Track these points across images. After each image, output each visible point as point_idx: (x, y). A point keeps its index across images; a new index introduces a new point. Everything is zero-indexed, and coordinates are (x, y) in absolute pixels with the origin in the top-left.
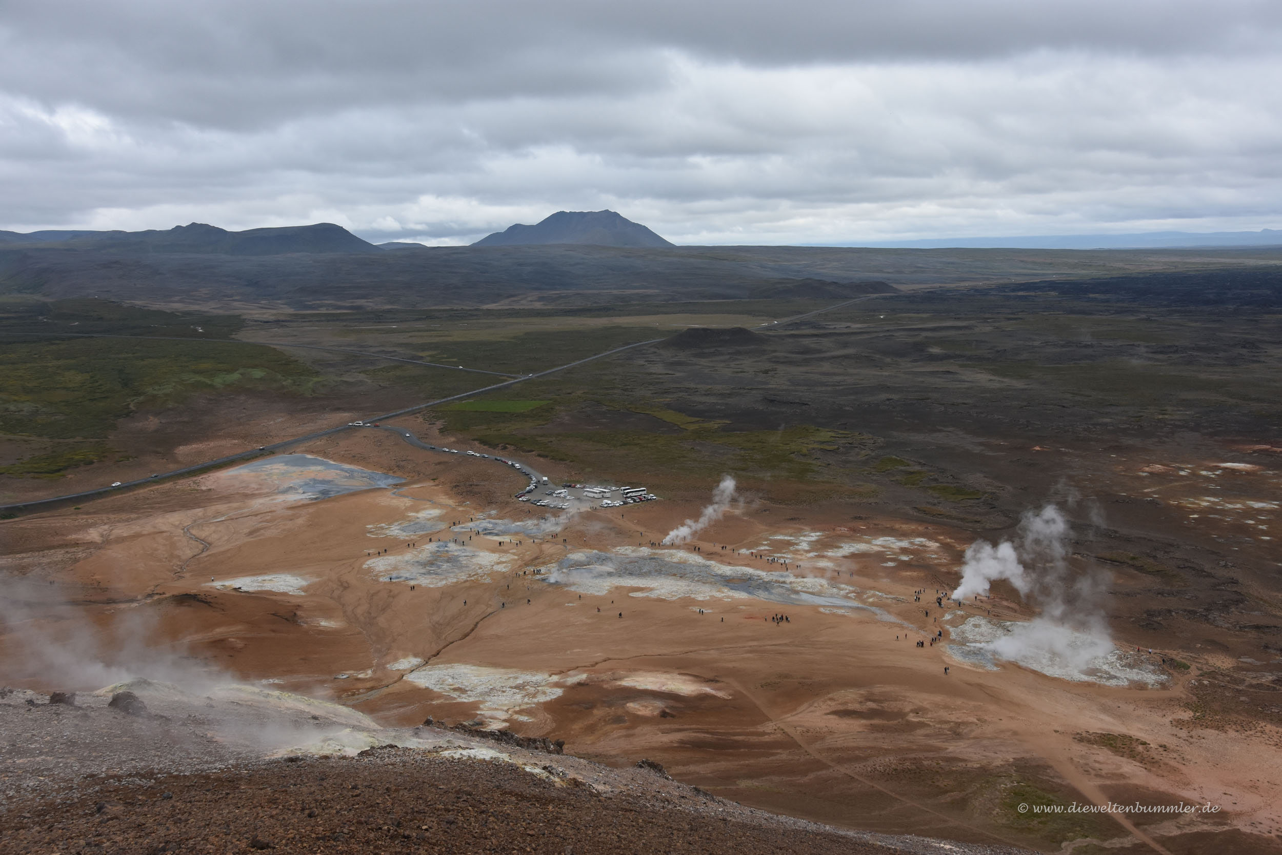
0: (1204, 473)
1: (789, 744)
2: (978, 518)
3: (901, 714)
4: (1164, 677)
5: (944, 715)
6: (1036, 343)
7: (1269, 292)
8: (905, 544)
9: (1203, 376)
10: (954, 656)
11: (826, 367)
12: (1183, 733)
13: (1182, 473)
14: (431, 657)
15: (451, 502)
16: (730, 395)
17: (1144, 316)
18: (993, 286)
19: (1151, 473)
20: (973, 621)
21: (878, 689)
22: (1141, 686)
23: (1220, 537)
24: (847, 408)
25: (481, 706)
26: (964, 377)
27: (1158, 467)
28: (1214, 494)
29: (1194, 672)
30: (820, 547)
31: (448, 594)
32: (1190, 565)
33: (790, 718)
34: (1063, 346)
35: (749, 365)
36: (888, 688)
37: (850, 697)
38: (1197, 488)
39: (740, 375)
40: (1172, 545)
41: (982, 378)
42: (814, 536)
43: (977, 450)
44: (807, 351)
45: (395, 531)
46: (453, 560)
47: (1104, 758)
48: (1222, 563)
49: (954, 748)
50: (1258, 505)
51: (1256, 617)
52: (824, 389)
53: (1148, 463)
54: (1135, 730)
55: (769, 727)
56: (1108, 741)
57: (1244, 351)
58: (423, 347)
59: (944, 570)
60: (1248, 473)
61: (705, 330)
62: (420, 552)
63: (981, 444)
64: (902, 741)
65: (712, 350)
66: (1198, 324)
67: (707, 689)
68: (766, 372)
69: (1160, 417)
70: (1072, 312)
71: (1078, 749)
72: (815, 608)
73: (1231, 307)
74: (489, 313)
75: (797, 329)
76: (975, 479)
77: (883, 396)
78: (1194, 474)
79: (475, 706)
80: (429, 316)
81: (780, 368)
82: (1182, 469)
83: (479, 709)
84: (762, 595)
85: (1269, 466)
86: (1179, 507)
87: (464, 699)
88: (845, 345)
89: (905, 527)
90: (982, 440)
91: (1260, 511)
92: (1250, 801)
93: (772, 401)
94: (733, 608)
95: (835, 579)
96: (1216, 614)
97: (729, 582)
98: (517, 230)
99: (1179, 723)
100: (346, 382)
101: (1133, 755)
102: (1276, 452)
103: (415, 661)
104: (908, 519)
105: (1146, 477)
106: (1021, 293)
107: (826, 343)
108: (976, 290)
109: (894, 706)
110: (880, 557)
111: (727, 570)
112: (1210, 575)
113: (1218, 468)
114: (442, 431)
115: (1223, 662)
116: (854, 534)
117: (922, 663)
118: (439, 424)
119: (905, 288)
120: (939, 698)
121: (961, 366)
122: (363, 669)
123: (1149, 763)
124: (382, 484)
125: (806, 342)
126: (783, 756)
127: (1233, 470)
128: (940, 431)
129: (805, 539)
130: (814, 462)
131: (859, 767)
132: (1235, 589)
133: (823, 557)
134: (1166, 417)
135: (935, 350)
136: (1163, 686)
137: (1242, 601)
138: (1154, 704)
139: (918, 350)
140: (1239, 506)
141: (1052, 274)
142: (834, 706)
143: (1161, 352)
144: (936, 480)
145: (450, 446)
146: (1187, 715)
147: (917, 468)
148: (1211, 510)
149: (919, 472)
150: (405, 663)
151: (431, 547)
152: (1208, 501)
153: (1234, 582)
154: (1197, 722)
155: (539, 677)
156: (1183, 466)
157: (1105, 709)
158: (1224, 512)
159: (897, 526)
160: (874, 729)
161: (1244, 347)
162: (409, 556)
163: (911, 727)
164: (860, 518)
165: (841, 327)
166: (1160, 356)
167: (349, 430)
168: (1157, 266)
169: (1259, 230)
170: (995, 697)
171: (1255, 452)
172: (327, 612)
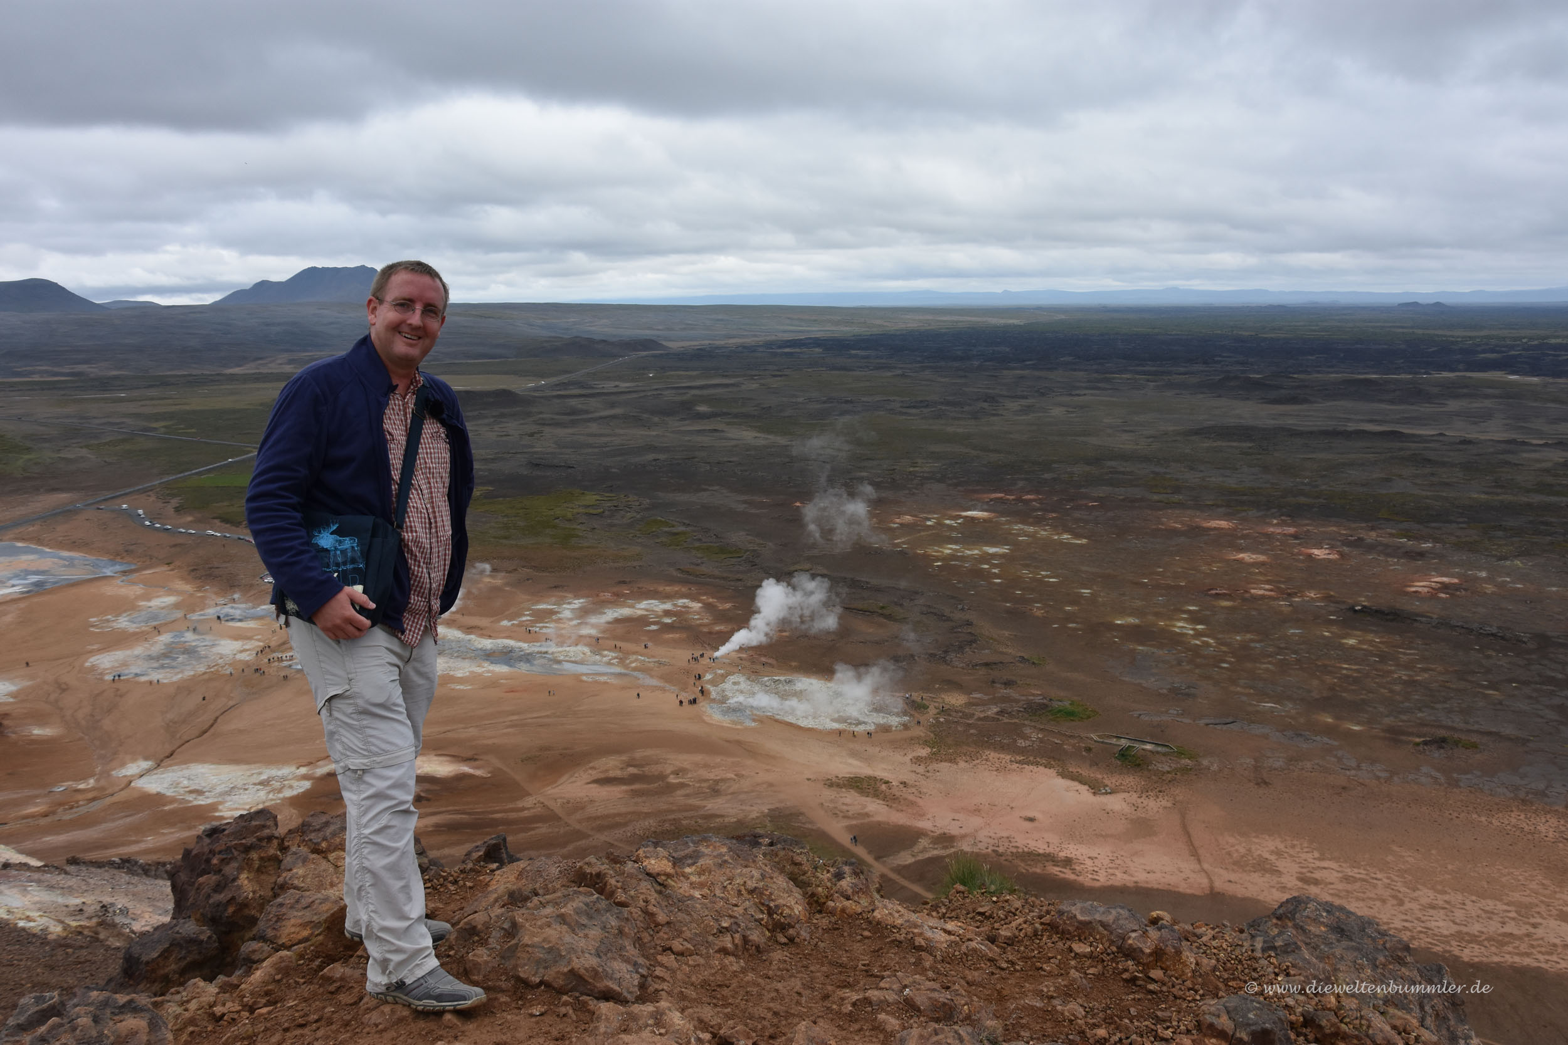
0: (948, 522)
1: (550, 817)
2: (739, 576)
3: (662, 777)
4: (906, 718)
5: (704, 773)
6: (800, 400)
7: (1008, 350)
8: (668, 606)
9: (950, 429)
10: (713, 714)
11: (594, 428)
12: (921, 769)
13: (929, 523)
14: (164, 759)
15: (188, 588)
16: (493, 460)
17: (899, 372)
18: (761, 343)
19: (901, 524)
20: (732, 678)
21: (639, 754)
22: (886, 729)
23: (959, 582)
24: (613, 470)
25: (220, 807)
26: (730, 435)
27: (908, 518)
28: (955, 541)
29: (932, 711)
30: (584, 613)
31: (185, 688)
32: (932, 610)
33: (551, 791)
34: (824, 402)
35: (513, 428)
36: (649, 752)
37: (611, 764)
38: (940, 536)
39: (504, 438)
40: (917, 593)
41: (748, 436)
42: (578, 603)
43: (741, 507)
44: (573, 412)
45: (123, 623)
46: (190, 651)
47: (852, 800)
48: (960, 607)
49: (713, 805)
50: (992, 550)
51: (986, 655)
52: (590, 450)
53: (899, 514)
54: (880, 771)
55: (528, 802)
56: (856, 784)
57: (985, 405)
58: (156, 417)
59: (705, 630)
60: (985, 520)
61: (467, 392)
62: (152, 645)
63: (745, 502)
64: (662, 803)
65: (476, 413)
66: (947, 380)
67: (465, 769)
68: (532, 435)
69: (911, 469)
70: (834, 368)
71: (829, 794)
72: (577, 677)
73: (976, 363)
74: (232, 378)
75: (565, 389)
76: (738, 537)
77: (651, 457)
78: (939, 524)
79: (213, 807)
80: (163, 382)
81: (547, 430)
82: (929, 519)
83: (217, 810)
84: (524, 667)
85: (1002, 514)
86: (926, 556)
87: (201, 801)
88: (613, 405)
89: (668, 589)
90: (745, 497)
91: (994, 556)
92: (973, 822)
93: (537, 465)
94: (493, 683)
95: (596, 644)
96: (952, 655)
97: (489, 656)
98: (263, 287)
99: (918, 760)
100: (64, 458)
101: (877, 795)
102: (1008, 500)
103: (145, 765)
104: (672, 580)
105: (897, 528)
106: (787, 350)
107: (593, 403)
108: (744, 347)
109: (655, 769)
110: (642, 621)
111: (487, 644)
112: (949, 619)
113: (960, 517)
114: (177, 510)
115: (956, 700)
116: (618, 599)
117: (681, 723)
118: (175, 502)
119: (675, 346)
120: (699, 758)
121: (728, 424)
122: (84, 778)
123: (891, 800)
124: (108, 572)
125: (573, 402)
126: (543, 829)
127: (973, 519)
128: (705, 490)
129: (568, 606)
130: (579, 527)
131: (618, 833)
132: (969, 631)
133: (586, 624)
134: (917, 469)
135: (702, 409)
136: (906, 727)
137: (975, 641)
138: (898, 745)
139: (685, 409)
140: (976, 552)
141: (816, 331)
142: (594, 774)
143: (914, 407)
144: (700, 540)
145: (187, 526)
146: (924, 752)
147: (681, 529)
148: (953, 557)
149: (684, 533)
150: (132, 769)
151: (165, 638)
152: (951, 549)
153: (969, 623)
154: (934, 757)
155: (286, 771)
156: (930, 516)
157: (854, 754)
158: (963, 558)
159: (661, 589)
160: (636, 793)
161: (985, 401)
162: (139, 650)
163: (671, 788)
164: (624, 582)
165: (609, 386)
166: (913, 411)
167: (66, 513)
168: (912, 324)
169: (1000, 291)
170: (752, 752)
171: (991, 500)
172: (40, 718)
